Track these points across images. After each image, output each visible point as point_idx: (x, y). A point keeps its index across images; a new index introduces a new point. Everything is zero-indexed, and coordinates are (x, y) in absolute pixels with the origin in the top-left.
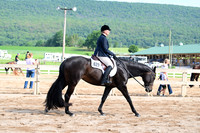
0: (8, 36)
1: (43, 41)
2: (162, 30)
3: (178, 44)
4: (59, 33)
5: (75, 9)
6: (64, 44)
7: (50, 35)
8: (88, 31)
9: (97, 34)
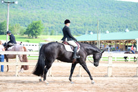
2: (91, 20)
3: (105, 32)
4: (3, 23)
5: (16, 3)
8: (29, 21)
9: (36, 24)
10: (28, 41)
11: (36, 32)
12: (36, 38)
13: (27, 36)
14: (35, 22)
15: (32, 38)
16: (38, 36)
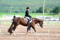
0: (20, 9)
1: (35, 11)
6: (44, 12)
7: (38, 8)
8: (54, 6)
9: (58, 7)
10: (54, 16)
11: (58, 11)
12: (58, 14)
13: (53, 13)
14: (57, 6)
15: (56, 14)
16: (59, 14)
